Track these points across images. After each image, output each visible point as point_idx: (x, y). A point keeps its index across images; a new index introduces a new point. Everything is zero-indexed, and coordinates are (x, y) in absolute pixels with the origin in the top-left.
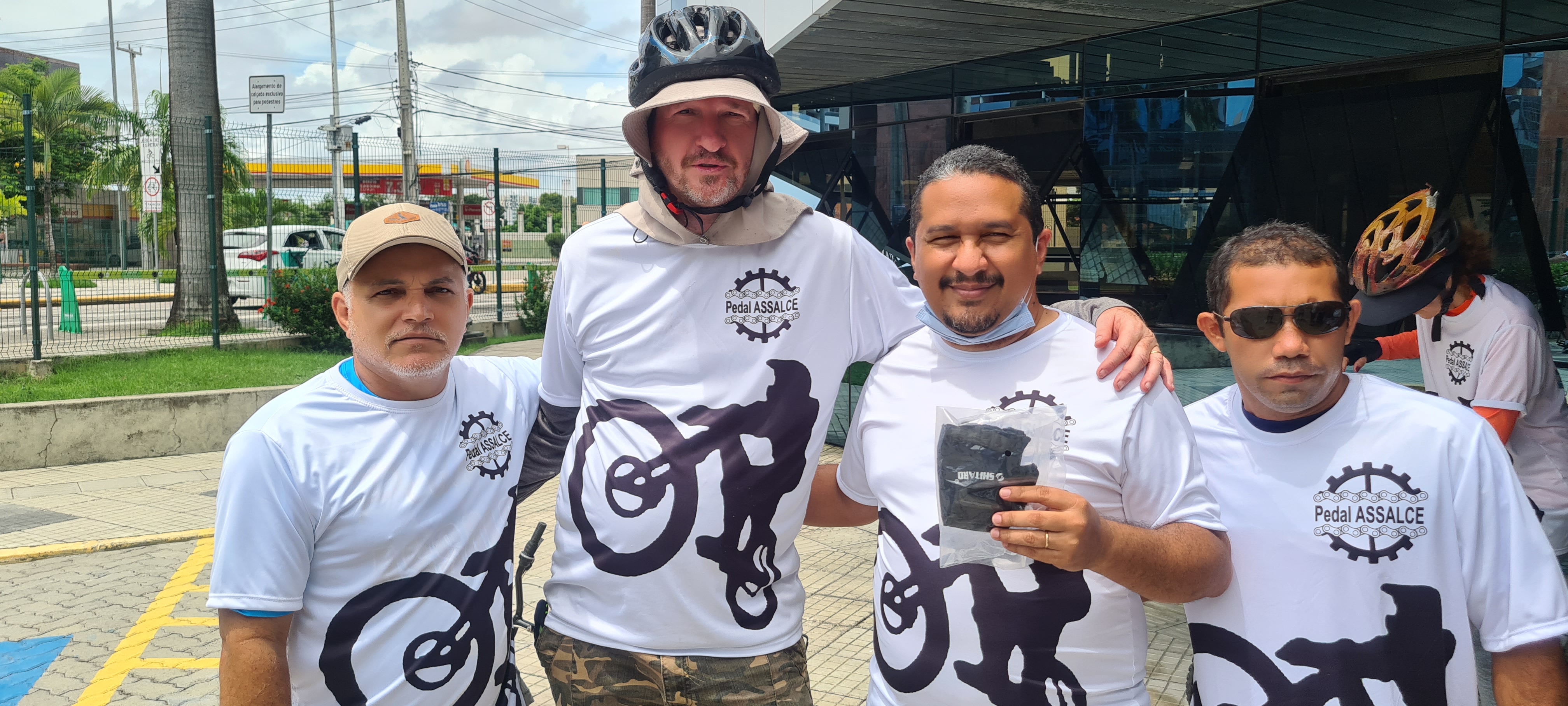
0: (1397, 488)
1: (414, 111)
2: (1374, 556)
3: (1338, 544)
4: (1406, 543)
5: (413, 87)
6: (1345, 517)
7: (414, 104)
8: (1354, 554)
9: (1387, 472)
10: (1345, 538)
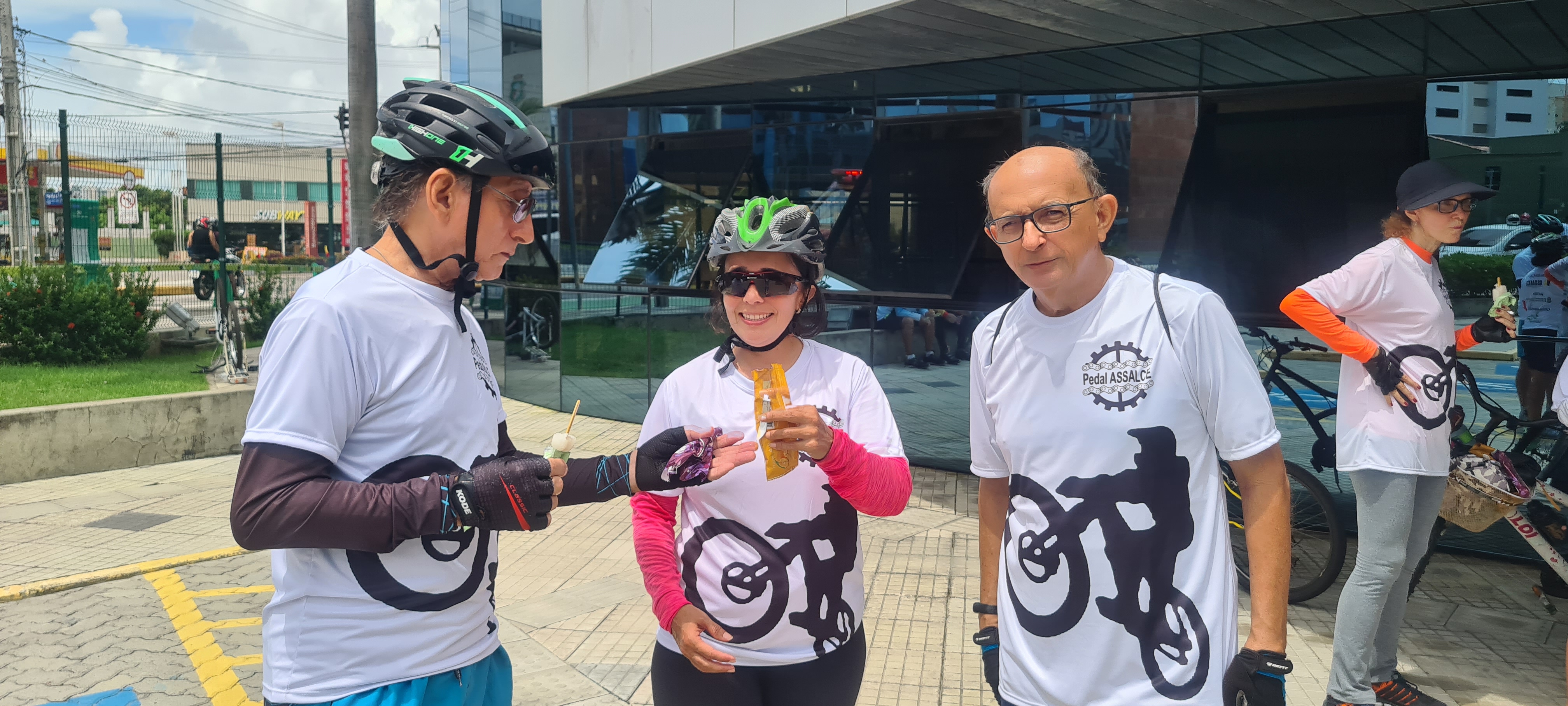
1: (20, 85)
5: (19, 58)
7: (21, 78)
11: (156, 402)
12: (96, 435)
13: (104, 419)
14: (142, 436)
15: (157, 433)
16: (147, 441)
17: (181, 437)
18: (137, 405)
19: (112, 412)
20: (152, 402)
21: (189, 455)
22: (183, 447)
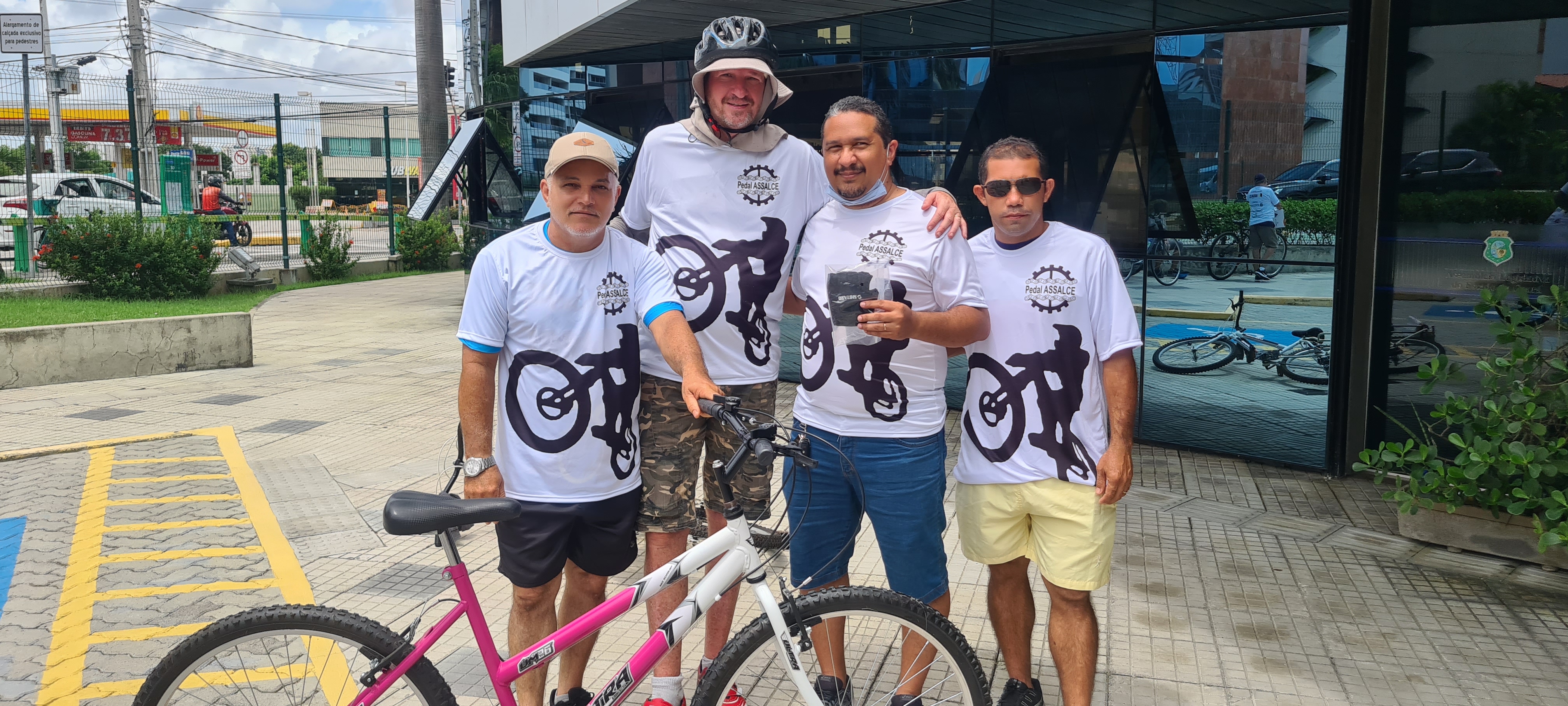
0: (1064, 277)
1: (147, 51)
2: (1050, 309)
3: (1035, 304)
4: (1065, 304)
5: (144, 26)
6: (1039, 290)
7: (147, 44)
8: (1042, 308)
9: (1060, 270)
10: (1038, 301)
11: (151, 323)
12: (100, 349)
13: (107, 336)
14: (141, 350)
15: (153, 348)
16: (144, 356)
17: (175, 353)
18: (134, 325)
19: (112, 330)
20: (147, 322)
21: (181, 368)
22: (175, 361)
